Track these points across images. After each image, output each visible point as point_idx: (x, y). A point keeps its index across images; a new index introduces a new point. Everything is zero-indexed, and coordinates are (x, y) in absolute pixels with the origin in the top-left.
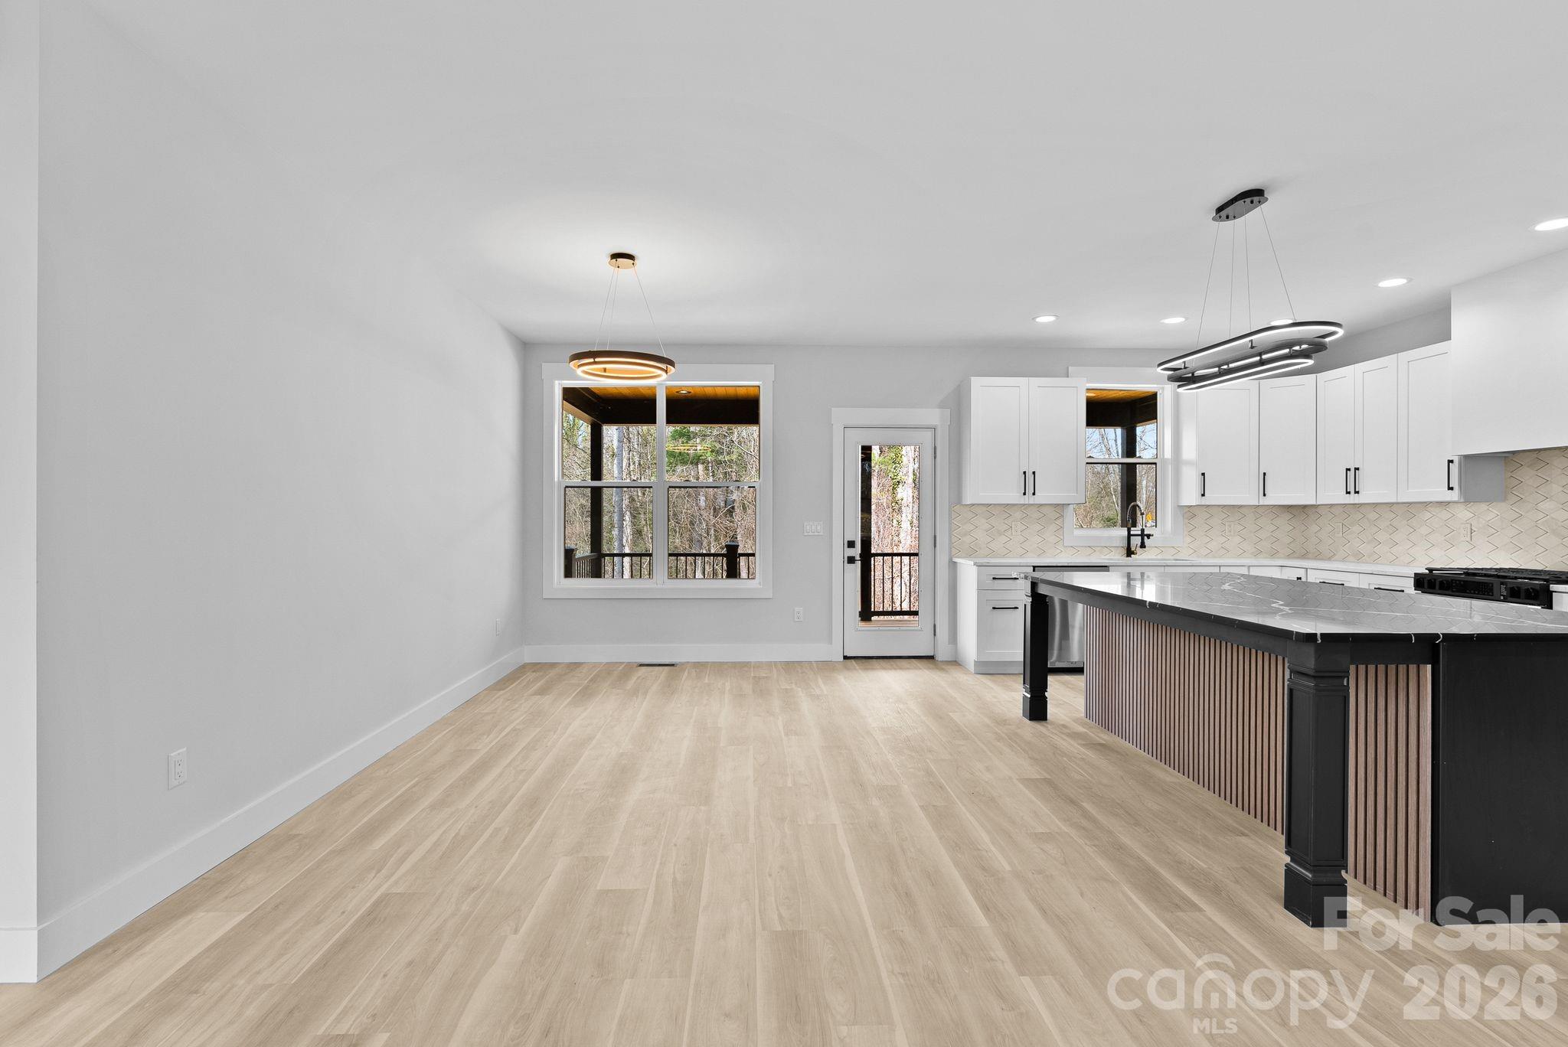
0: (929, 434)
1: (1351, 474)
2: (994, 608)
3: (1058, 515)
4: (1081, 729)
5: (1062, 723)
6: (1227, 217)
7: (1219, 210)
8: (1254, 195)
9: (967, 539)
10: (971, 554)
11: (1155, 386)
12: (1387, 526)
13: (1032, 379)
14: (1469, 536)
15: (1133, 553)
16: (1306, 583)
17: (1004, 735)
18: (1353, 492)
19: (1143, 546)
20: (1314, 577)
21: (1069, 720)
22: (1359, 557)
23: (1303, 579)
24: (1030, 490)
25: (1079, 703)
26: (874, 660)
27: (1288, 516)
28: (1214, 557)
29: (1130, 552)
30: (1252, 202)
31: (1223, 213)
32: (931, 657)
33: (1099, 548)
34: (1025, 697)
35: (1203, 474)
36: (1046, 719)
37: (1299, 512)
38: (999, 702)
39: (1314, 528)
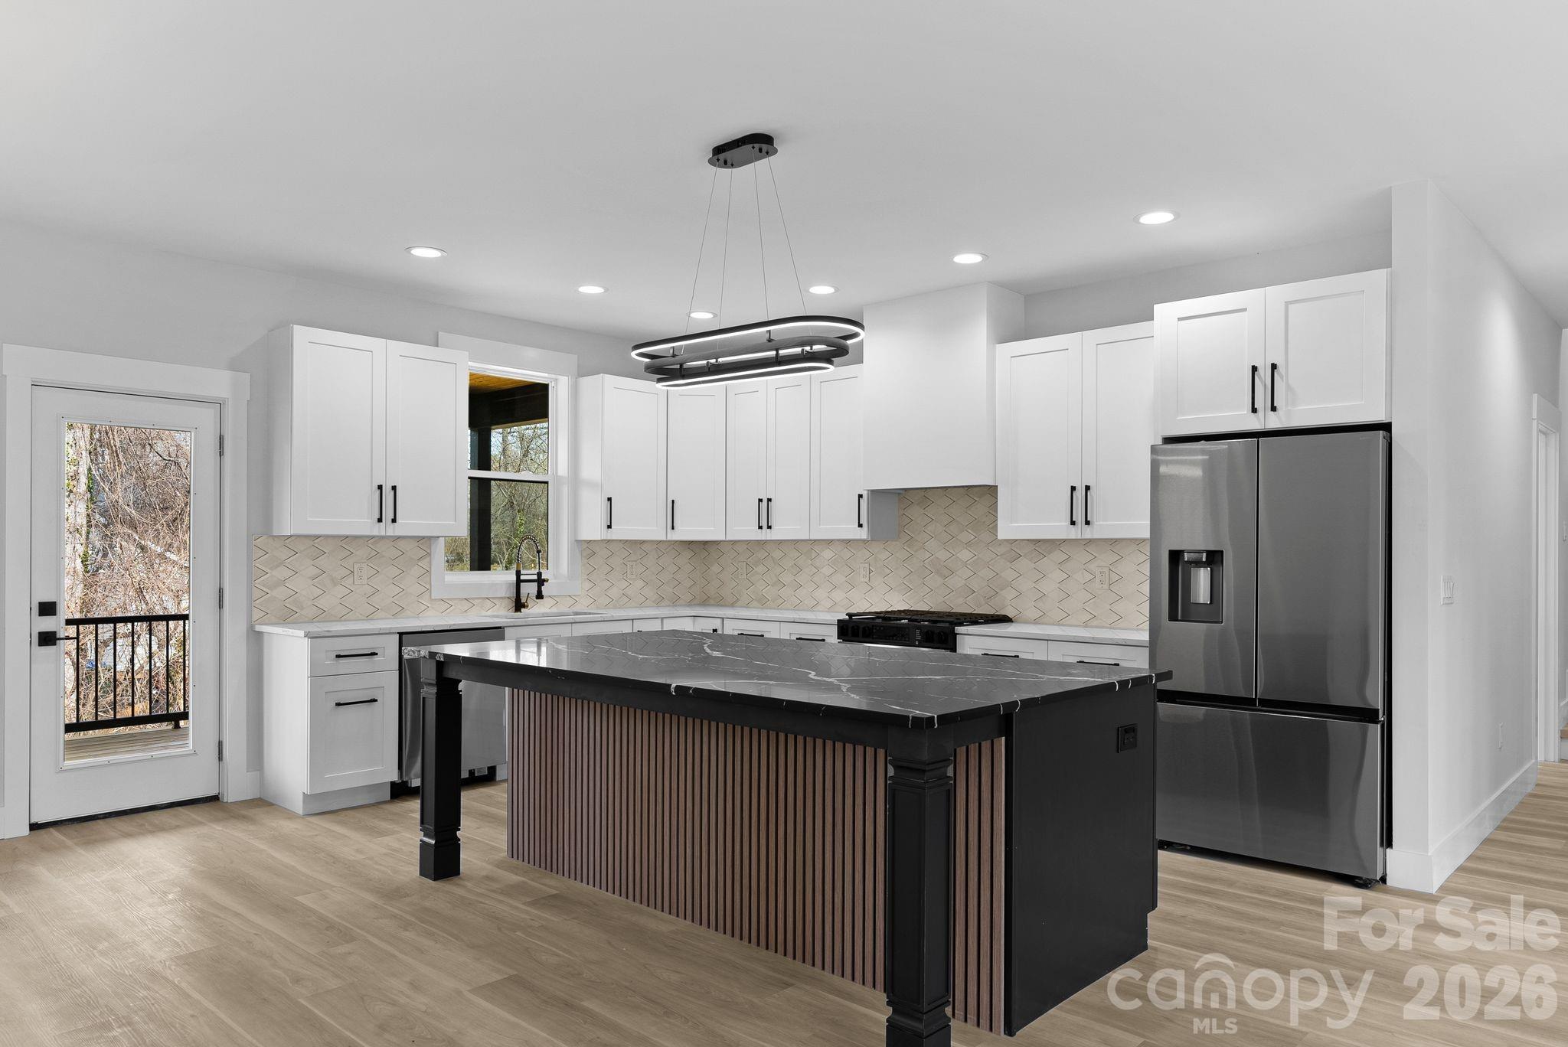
0: (208, 414)
1: (764, 504)
2: (338, 704)
3: (423, 553)
4: (515, 878)
5: (484, 873)
6: (726, 162)
7: (719, 150)
8: (760, 143)
9: (280, 593)
10: (287, 618)
11: (546, 375)
12: (792, 566)
13: (392, 343)
14: (868, 577)
15: (524, 606)
16: (722, 636)
17: (408, 917)
18: (765, 526)
19: (540, 596)
20: (731, 628)
21: (490, 867)
22: (763, 602)
23: (720, 632)
24: (388, 514)
25: (499, 838)
26: (100, 822)
27: (688, 554)
28: (615, 608)
29: (519, 605)
30: (760, 150)
31: (722, 156)
32: (214, 799)
33: (478, 601)
34: (423, 845)
35: (610, 499)
36: (458, 874)
37: (701, 548)
38: (371, 859)
39: (716, 568)
